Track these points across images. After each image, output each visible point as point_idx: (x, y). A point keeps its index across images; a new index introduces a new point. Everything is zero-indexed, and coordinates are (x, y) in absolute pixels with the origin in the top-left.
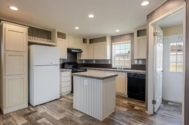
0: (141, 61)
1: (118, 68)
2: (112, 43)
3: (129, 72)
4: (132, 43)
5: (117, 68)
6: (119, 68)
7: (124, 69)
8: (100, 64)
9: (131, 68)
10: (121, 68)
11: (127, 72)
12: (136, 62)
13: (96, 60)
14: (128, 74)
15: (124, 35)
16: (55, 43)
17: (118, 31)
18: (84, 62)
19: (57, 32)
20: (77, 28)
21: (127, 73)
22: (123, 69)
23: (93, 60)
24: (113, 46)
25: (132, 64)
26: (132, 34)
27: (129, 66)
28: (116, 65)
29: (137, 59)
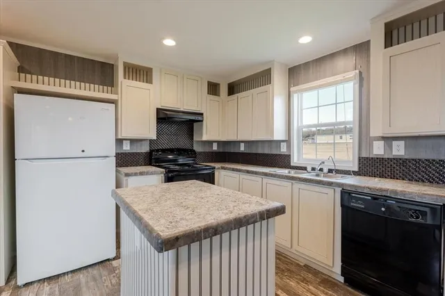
0: (402, 143)
1: (309, 169)
2: (292, 89)
3: (350, 185)
4: (362, 80)
5: (305, 169)
6: (313, 169)
7: (330, 171)
8: (256, 154)
9: (356, 169)
10: (321, 170)
11: (339, 185)
12: (378, 149)
13: (249, 143)
14: (346, 196)
15: (332, 56)
16: (117, 94)
17: (306, 40)
18: (215, 147)
19: (124, 63)
20: (169, 42)
21: (339, 190)
22: (326, 170)
23: (238, 143)
24: (295, 98)
25: (364, 155)
26: (362, 48)
27: (349, 161)
28: (304, 156)
29: (383, 138)
